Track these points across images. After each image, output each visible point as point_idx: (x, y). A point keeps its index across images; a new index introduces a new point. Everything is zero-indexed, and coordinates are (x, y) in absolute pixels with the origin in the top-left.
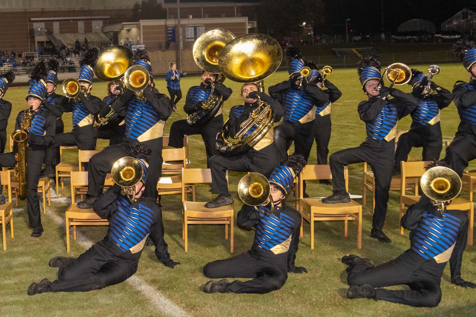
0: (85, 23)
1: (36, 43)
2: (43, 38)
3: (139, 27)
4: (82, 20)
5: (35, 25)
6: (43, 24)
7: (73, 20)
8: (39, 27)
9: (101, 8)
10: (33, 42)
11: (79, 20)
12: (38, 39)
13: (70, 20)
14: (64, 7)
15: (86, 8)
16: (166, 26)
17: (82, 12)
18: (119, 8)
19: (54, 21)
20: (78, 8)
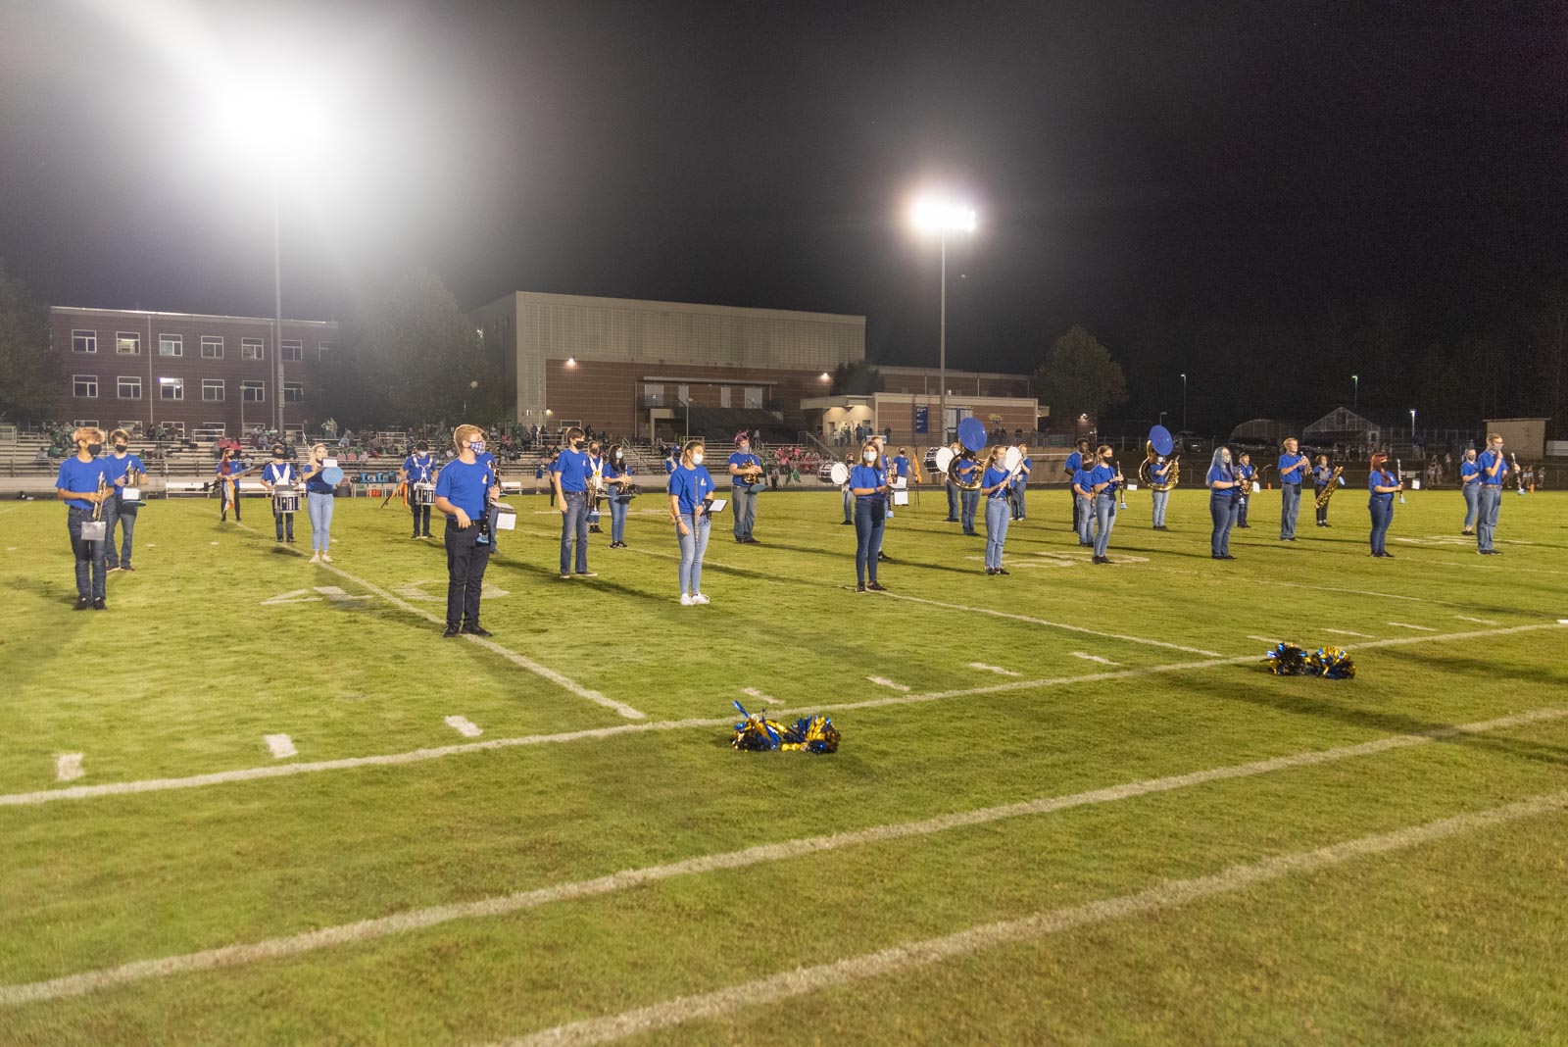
0: (732, 392)
1: (653, 422)
2: (667, 414)
3: (871, 405)
4: (728, 384)
5: (648, 389)
6: (662, 387)
7: (713, 383)
8: (654, 392)
9: (762, 365)
10: (647, 419)
11: (723, 384)
12: (655, 414)
13: (707, 383)
14: (699, 361)
15: (736, 365)
16: (914, 405)
17: (730, 371)
18: (789, 368)
19: (681, 383)
20: (721, 364)
